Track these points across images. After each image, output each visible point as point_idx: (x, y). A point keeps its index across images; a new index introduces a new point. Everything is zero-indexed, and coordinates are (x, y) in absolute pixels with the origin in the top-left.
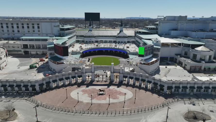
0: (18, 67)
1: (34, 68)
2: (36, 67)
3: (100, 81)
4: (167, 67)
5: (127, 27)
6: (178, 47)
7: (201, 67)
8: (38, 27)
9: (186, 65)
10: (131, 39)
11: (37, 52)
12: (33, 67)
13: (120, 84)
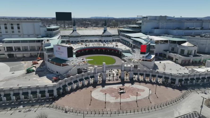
0: (12, 72)
1: (32, 72)
2: (33, 71)
3: (111, 80)
4: (161, 62)
5: (99, 26)
6: (165, 44)
7: (189, 60)
8: (19, 28)
9: (177, 60)
10: (115, 38)
11: (23, 55)
12: (30, 71)
13: (132, 81)
